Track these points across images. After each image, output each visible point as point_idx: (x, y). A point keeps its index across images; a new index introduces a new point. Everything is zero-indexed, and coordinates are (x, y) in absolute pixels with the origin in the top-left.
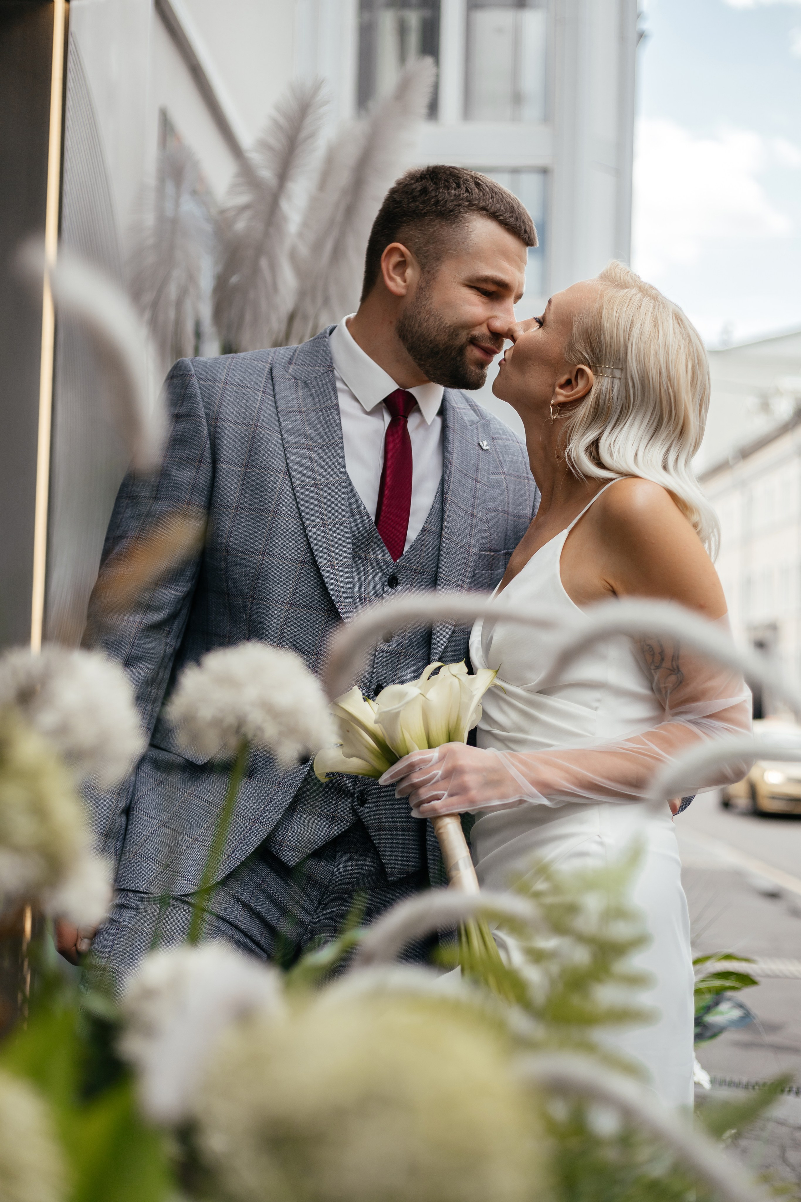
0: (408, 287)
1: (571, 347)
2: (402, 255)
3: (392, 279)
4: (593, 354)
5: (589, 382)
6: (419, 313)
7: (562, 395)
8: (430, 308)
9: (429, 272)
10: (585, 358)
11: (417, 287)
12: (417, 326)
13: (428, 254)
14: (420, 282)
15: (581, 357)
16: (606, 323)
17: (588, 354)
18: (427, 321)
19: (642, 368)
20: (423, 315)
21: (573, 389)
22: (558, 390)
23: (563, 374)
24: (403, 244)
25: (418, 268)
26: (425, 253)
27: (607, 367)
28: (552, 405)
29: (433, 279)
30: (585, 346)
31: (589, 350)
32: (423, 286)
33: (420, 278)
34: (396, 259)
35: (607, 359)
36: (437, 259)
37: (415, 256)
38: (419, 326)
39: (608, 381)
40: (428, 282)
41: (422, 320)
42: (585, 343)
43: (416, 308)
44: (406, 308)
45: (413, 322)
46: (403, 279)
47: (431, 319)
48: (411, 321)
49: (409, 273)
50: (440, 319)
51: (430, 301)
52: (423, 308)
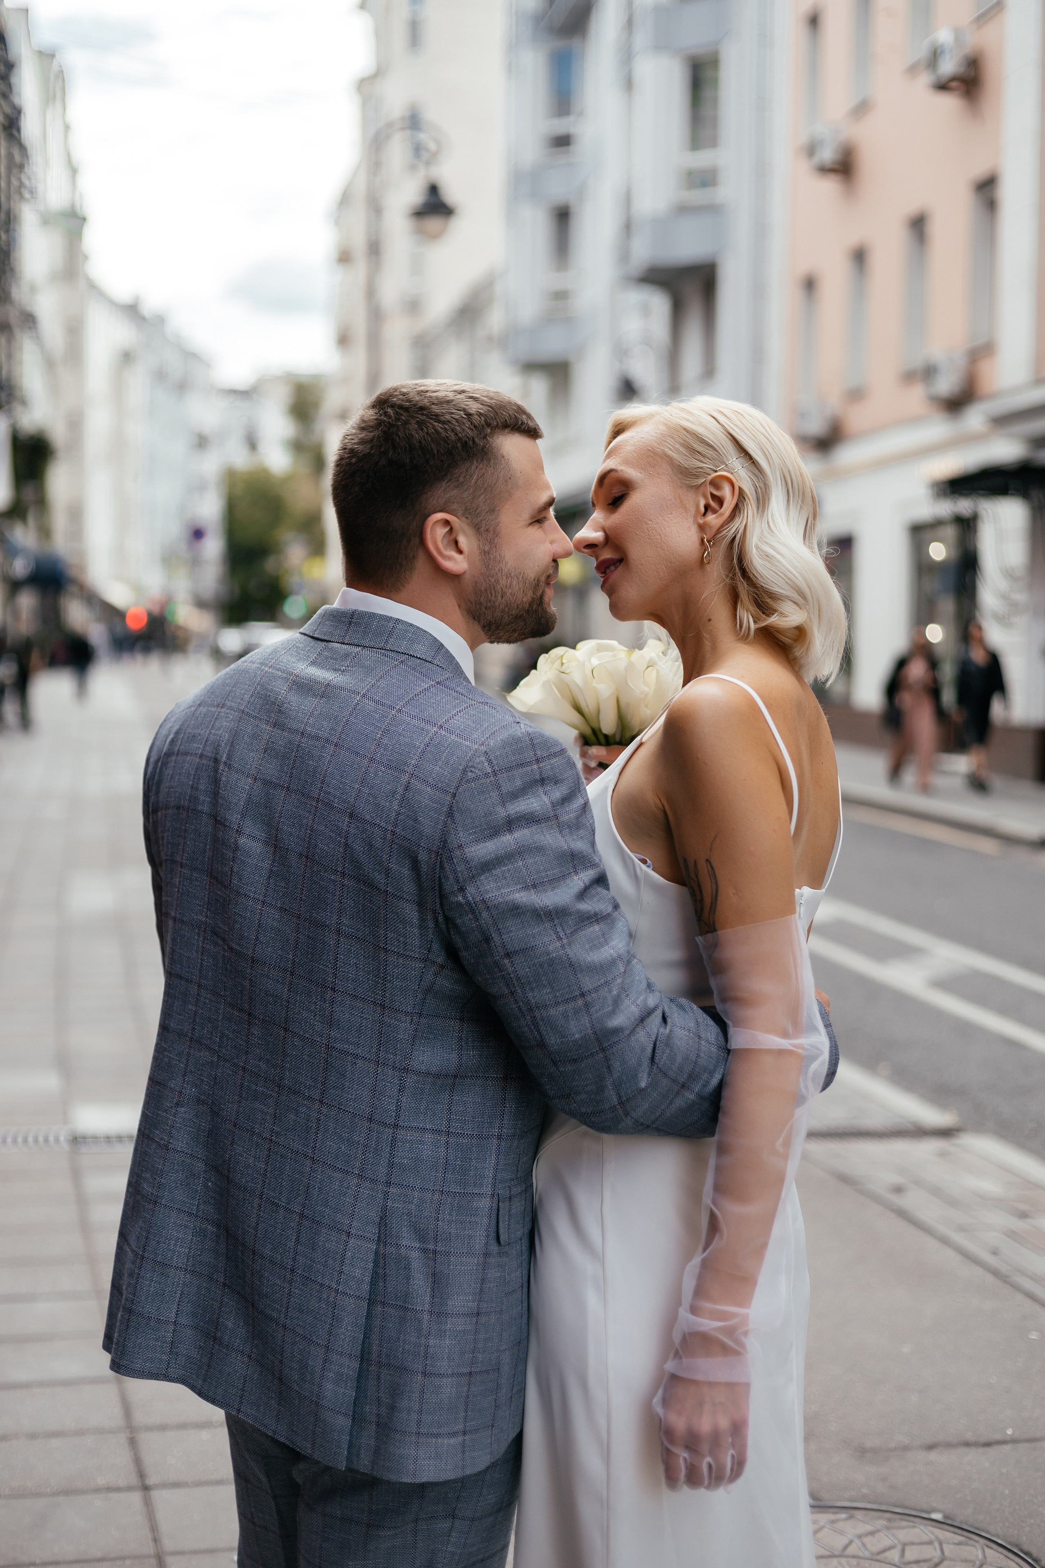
0: (469, 558)
2: (447, 523)
3: (450, 558)
6: (497, 581)
8: (509, 570)
9: (487, 530)
11: (481, 553)
12: (499, 597)
13: (479, 509)
14: (481, 546)
18: (510, 586)
20: (503, 582)
24: (441, 511)
25: (470, 530)
26: (476, 510)
29: (496, 536)
32: (487, 548)
33: (480, 540)
34: (441, 531)
36: (492, 510)
37: (464, 519)
38: (502, 597)
40: (491, 542)
41: (505, 589)
43: (490, 578)
44: (476, 583)
45: (493, 596)
46: (460, 552)
47: (514, 583)
48: (490, 595)
49: (463, 541)
50: (523, 578)
51: (504, 562)
52: (499, 574)
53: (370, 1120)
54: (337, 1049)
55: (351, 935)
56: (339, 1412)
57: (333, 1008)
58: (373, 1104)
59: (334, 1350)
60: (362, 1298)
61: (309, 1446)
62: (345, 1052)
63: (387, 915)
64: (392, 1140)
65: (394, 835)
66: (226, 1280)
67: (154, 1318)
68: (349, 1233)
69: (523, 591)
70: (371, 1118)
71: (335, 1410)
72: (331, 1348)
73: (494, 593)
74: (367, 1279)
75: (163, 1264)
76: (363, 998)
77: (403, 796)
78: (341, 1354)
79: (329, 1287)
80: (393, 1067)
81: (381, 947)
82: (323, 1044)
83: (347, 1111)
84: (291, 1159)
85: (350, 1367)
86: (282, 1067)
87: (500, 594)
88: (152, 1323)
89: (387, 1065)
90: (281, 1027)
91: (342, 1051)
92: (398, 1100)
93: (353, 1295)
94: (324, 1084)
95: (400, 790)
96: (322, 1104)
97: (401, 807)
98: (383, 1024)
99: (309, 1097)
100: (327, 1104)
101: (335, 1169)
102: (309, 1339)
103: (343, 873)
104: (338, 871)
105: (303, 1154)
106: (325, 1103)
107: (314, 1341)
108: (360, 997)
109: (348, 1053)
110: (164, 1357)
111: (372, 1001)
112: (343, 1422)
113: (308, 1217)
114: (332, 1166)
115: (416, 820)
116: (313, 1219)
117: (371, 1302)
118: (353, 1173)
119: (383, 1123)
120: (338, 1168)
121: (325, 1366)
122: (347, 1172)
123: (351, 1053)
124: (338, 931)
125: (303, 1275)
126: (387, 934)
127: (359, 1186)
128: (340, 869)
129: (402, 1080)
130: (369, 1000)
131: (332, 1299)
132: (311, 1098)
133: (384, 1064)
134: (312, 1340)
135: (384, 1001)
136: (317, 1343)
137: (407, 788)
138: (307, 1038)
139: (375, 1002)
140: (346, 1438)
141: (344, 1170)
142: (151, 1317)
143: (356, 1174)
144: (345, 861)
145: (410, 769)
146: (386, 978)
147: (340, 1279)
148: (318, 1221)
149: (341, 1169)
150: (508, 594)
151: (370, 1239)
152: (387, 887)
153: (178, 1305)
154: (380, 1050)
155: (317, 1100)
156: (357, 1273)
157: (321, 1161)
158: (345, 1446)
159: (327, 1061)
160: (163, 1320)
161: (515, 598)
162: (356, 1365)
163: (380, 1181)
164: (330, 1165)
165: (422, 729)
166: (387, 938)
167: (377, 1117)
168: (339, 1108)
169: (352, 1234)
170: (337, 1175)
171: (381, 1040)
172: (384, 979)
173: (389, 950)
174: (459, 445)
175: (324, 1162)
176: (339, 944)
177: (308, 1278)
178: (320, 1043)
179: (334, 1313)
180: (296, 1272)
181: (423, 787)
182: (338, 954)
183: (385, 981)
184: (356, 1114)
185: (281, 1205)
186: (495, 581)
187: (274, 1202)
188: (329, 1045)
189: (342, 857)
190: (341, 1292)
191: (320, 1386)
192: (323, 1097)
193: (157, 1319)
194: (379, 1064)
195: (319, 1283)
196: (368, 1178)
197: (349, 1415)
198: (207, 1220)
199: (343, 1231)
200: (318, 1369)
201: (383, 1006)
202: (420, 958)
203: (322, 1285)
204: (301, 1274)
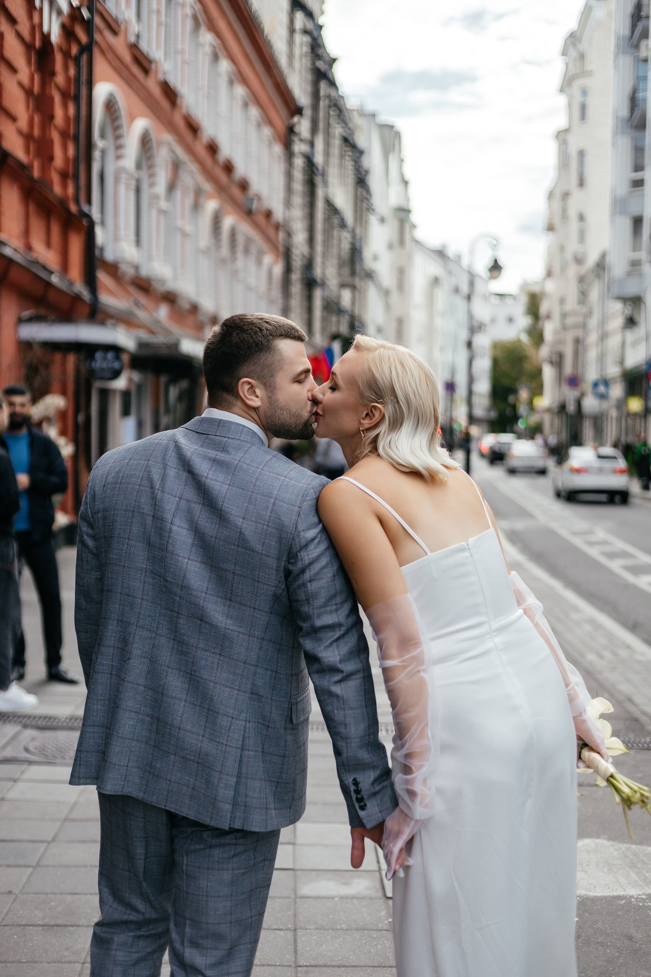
0: (262, 400)
1: (362, 395)
2: (249, 383)
3: (252, 400)
4: (377, 395)
5: (382, 411)
6: (276, 412)
7: (367, 423)
8: (281, 406)
9: (270, 386)
10: (373, 399)
11: (267, 397)
12: (277, 420)
13: (265, 376)
14: (267, 394)
15: (371, 399)
16: (377, 376)
17: (374, 396)
18: (283, 414)
19: (405, 393)
20: (279, 412)
21: (371, 419)
22: (362, 421)
23: (363, 412)
24: (246, 377)
25: (261, 386)
26: (264, 376)
27: (388, 399)
28: (362, 431)
29: (275, 389)
30: (370, 392)
31: (373, 394)
32: (270, 395)
33: (266, 391)
34: (247, 387)
35: (386, 394)
36: (272, 376)
37: (258, 381)
38: (279, 420)
39: (392, 406)
40: (272, 392)
41: (279, 415)
42: (369, 390)
43: (272, 410)
44: (265, 412)
45: (274, 419)
46: (257, 397)
47: (285, 413)
48: (272, 419)
49: (258, 391)
50: (289, 411)
51: (279, 402)
52: (277, 408)
53: (245, 663)
54: (230, 629)
55: (240, 575)
56: (226, 803)
57: (229, 609)
58: (246, 655)
59: (224, 773)
60: (238, 748)
61: (209, 819)
62: (234, 630)
63: (261, 564)
64: (254, 673)
65: (268, 526)
66: (155, 744)
67: (117, 764)
68: (233, 717)
69: (290, 417)
70: (245, 662)
71: (224, 802)
72: (223, 772)
73: (274, 418)
74: (241, 739)
75: (122, 737)
76: (245, 605)
77: (272, 509)
78: (228, 775)
79: (222, 743)
80: (257, 637)
81: (256, 580)
82: (222, 627)
83: (233, 659)
84: (202, 683)
85: (232, 781)
86: (198, 638)
87: (278, 418)
88: (116, 767)
89: (254, 636)
90: (199, 619)
91: (233, 630)
92: (258, 653)
93: (234, 747)
94: (222, 646)
95: (271, 506)
96: (221, 655)
97: (272, 513)
98: (254, 617)
99: (213, 652)
100: (224, 655)
101: (226, 686)
102: (211, 768)
103: (238, 545)
104: (236, 545)
105: (209, 680)
106: (222, 655)
107: (214, 769)
108: (244, 604)
109: (236, 631)
110: (122, 783)
111: (249, 606)
112: (228, 807)
113: (212, 710)
114: (225, 685)
115: (280, 519)
116: (214, 711)
117: (242, 749)
118: (235, 688)
119: (251, 664)
120: (228, 686)
121: (219, 781)
122: (232, 688)
123: (237, 631)
124: (234, 573)
125: (209, 738)
126: (259, 574)
127: (238, 694)
128: (236, 544)
129: (261, 644)
130: (248, 606)
131: (223, 749)
132: (215, 653)
133: (253, 636)
134: (213, 769)
135: (255, 606)
136: (216, 770)
137: (274, 504)
138: (214, 624)
139: (251, 606)
140: (229, 815)
141: (231, 687)
142: (116, 764)
143: (236, 689)
144: (239, 540)
145: (274, 496)
146: (257, 595)
147: (228, 739)
148: (217, 712)
149: (229, 686)
150: (282, 418)
151: (242, 720)
152: (263, 551)
153: (129, 757)
154: (251, 630)
155: (218, 653)
156: (236, 736)
157: (219, 683)
158: (229, 818)
159: (224, 635)
160: (122, 765)
161: (285, 420)
162: (234, 779)
163: (248, 692)
164: (224, 685)
165: (276, 478)
166: (259, 576)
167: (248, 662)
168: (229, 657)
169: (234, 718)
170: (228, 689)
171: (252, 625)
172: (256, 595)
173: (260, 581)
174: (254, 345)
175: (221, 684)
176: (234, 579)
177: (212, 739)
178: (221, 626)
179: (225, 755)
180: (205, 736)
181: (282, 504)
182: (233, 584)
183: (257, 596)
184: (238, 660)
185: (197, 704)
186: (275, 411)
187: (193, 703)
188: (226, 627)
189: (238, 538)
190: (228, 745)
191: (216, 790)
192: (221, 652)
193: (119, 764)
194: (250, 636)
195: (217, 741)
196: (242, 690)
197: (231, 804)
198: (145, 715)
199: (230, 716)
200: (216, 782)
201: (254, 608)
202: (274, 586)
203: (219, 742)
204: (208, 737)
